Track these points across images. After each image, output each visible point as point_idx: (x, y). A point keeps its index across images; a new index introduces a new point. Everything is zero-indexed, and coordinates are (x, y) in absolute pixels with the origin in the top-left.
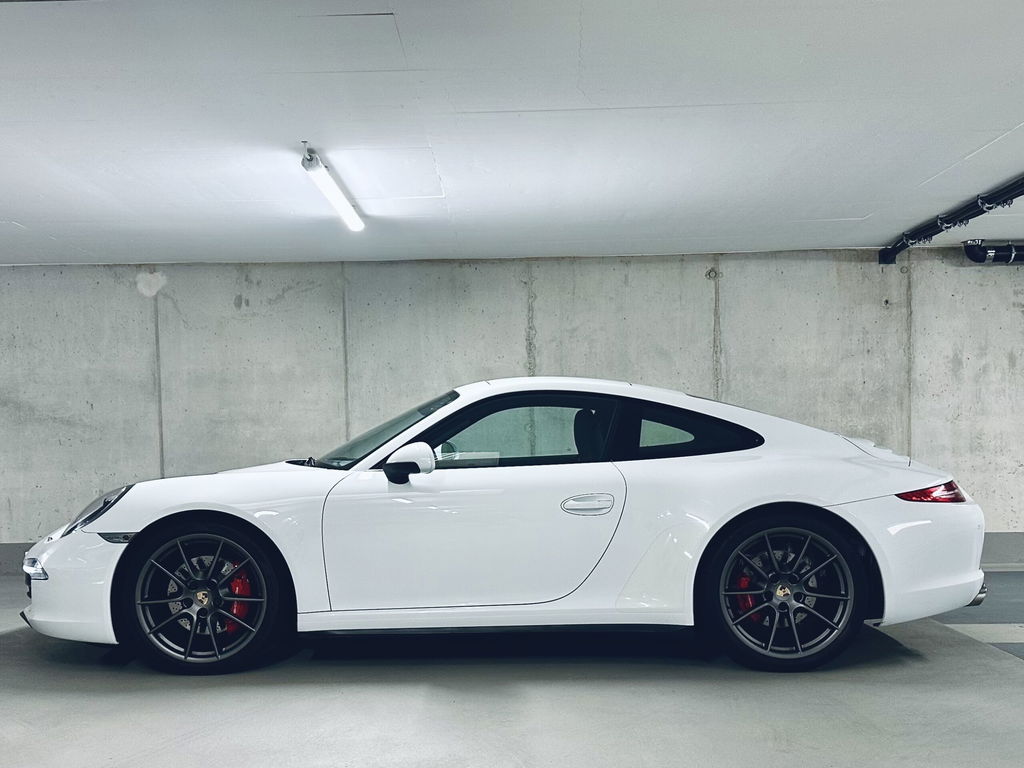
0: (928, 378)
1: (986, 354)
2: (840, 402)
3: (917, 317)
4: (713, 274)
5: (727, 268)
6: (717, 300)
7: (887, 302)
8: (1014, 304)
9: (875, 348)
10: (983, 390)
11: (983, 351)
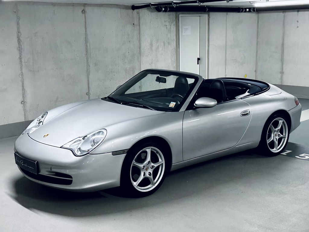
0: (145, 50)
1: (158, 42)
2: (123, 60)
3: (142, 29)
4: (84, 11)
5: (88, 9)
6: (85, 22)
7: (134, 24)
8: (164, 26)
9: (131, 40)
10: (158, 54)
11: (157, 41)
